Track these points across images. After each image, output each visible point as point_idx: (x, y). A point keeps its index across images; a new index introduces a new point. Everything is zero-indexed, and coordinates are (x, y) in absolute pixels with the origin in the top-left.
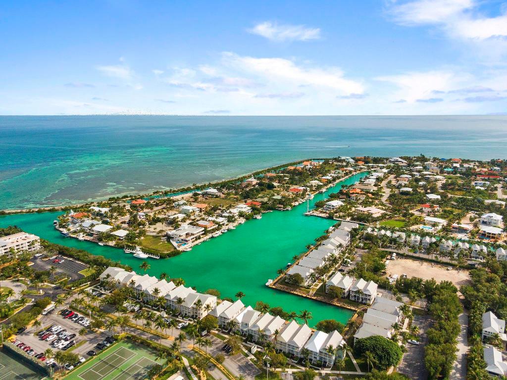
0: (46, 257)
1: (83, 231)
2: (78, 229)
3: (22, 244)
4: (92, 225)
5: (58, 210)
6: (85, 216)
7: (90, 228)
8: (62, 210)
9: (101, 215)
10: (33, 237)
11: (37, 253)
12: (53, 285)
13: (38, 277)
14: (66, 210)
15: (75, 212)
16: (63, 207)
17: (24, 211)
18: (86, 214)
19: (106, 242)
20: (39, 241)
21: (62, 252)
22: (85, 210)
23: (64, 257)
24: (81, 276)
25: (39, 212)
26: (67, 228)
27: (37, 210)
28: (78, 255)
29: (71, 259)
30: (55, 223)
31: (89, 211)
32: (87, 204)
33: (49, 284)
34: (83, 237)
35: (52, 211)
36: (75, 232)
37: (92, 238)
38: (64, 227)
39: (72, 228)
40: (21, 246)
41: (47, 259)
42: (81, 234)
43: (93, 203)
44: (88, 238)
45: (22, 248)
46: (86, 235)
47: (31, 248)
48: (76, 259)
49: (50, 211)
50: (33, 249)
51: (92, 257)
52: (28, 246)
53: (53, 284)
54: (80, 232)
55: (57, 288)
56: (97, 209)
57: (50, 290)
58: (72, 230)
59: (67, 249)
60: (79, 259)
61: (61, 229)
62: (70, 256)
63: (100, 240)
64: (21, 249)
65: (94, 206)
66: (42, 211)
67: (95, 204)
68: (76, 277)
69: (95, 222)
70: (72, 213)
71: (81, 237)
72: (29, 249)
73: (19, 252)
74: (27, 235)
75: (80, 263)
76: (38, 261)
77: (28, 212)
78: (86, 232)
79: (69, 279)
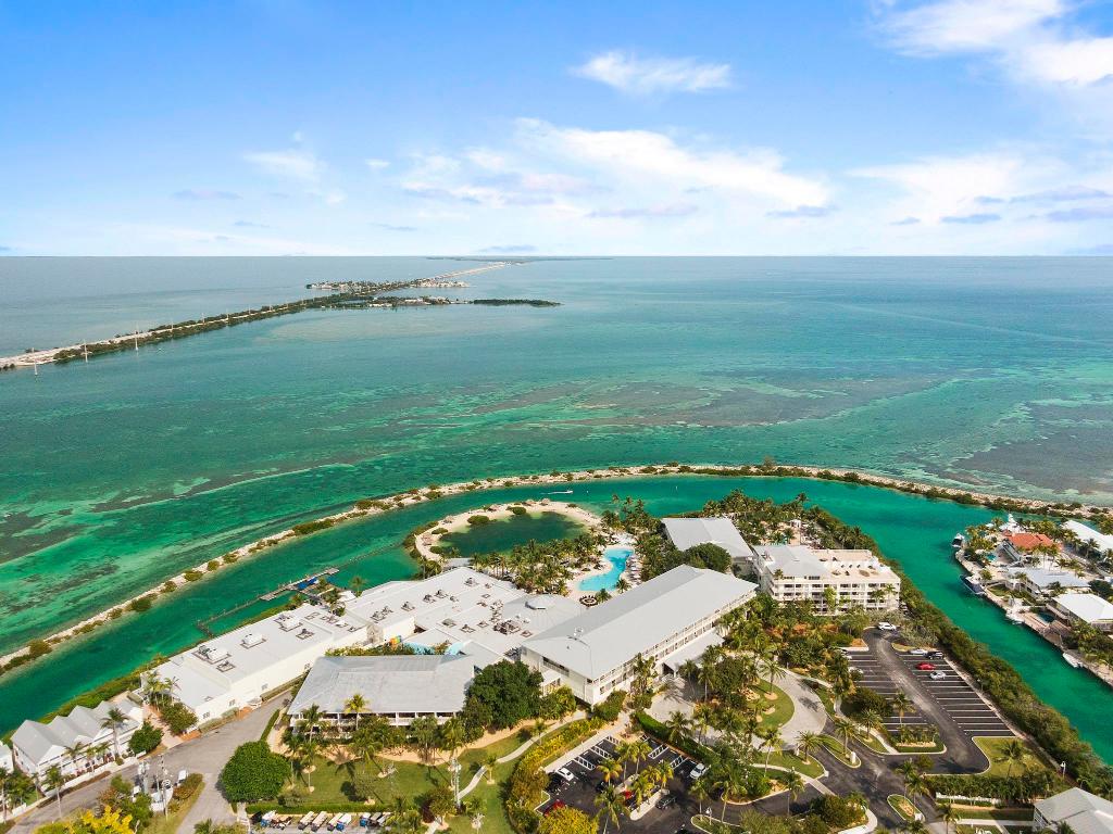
0: (902, 641)
1: (1024, 592)
2: (1011, 581)
3: (855, 586)
4: (1057, 588)
5: (976, 503)
6: (1044, 550)
7: (1048, 592)
8: (988, 504)
9: (1094, 555)
10: (887, 576)
11: (885, 620)
12: (892, 751)
13: (857, 707)
14: (998, 508)
15: (1020, 522)
16: (992, 499)
17: (899, 484)
18: (1047, 541)
19: (1091, 660)
20: (898, 589)
21: (949, 644)
22: (1048, 523)
23: (951, 664)
24: (976, 762)
25: (930, 495)
26: (983, 566)
27: (927, 488)
28: (988, 678)
29: (965, 677)
30: (958, 542)
31: (1059, 534)
32: (1057, 507)
33: (881, 740)
34: (1022, 612)
35: (962, 500)
36: (1002, 588)
37: (1047, 625)
38: (976, 559)
39: (997, 570)
40: (852, 590)
41: (903, 649)
42: (1019, 601)
43: (1078, 505)
44: (1037, 623)
45: (854, 593)
46: (1032, 611)
47: (873, 601)
48: (979, 686)
49: (957, 499)
50: (879, 605)
51: (1028, 706)
52: (869, 593)
53: (892, 744)
54: (1016, 594)
55: (894, 764)
56: (1084, 533)
57: (878, 762)
58: (997, 576)
59: (963, 644)
60: (986, 690)
61: (969, 565)
62: (966, 667)
63: (1073, 645)
64: (851, 597)
65: (1078, 517)
66: (938, 495)
67: (1085, 511)
68: (962, 756)
69: (1068, 577)
70: (1011, 525)
71: (1016, 611)
72: (869, 601)
73: (845, 601)
74: (876, 562)
75: (987, 702)
76: (881, 645)
77: (905, 490)
78: (1034, 601)
79: (939, 748)
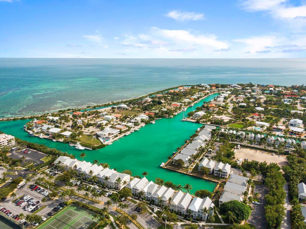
0: (19, 149)
1: (42, 132)
2: (39, 131)
3: (3, 142)
4: (48, 129)
5: (26, 118)
6: (44, 123)
7: (47, 130)
8: (29, 118)
9: (54, 121)
10: (10, 137)
11: (13, 147)
12: (24, 168)
13: (14, 163)
14: (32, 118)
15: (37, 119)
16: (30, 117)
17: (5, 119)
18: (44, 121)
19: (58, 139)
20: (14, 139)
21: (29, 146)
22: (44, 118)
23: (31, 150)
24: (42, 162)
25: (14, 120)
26: (32, 130)
27: (13, 118)
28: (40, 148)
29: (35, 151)
30: (25, 127)
31: (46, 119)
32: (44, 115)
33: (21, 168)
34: (43, 136)
35: (23, 119)
36: (37, 133)
37: (48, 136)
38: (30, 129)
39: (35, 130)
40: (3, 143)
41: (20, 151)
42: (42, 134)
43: (48, 114)
44: (46, 137)
45: (3, 144)
46: (45, 135)
47: (9, 144)
48: (38, 151)
49: (21, 119)
50: (11, 144)
51: (49, 149)
52: (7, 142)
53: (24, 167)
54: (41, 133)
55: (26, 170)
56: (51, 118)
57: (22, 171)
58: (36, 131)
59: (33, 145)
60: (40, 151)
61: (29, 131)
62: (35, 149)
63: (54, 138)
64: (3, 145)
65: (49, 116)
66: (16, 119)
67: (50, 114)
68: (39, 163)
69: (50, 126)
70: (36, 120)
71: (42, 136)
72: (8, 144)
73: (2, 146)
74: (6, 135)
75: (41, 153)
76: (14, 152)
77: (7, 120)
78: (44, 133)
79: (34, 164)
